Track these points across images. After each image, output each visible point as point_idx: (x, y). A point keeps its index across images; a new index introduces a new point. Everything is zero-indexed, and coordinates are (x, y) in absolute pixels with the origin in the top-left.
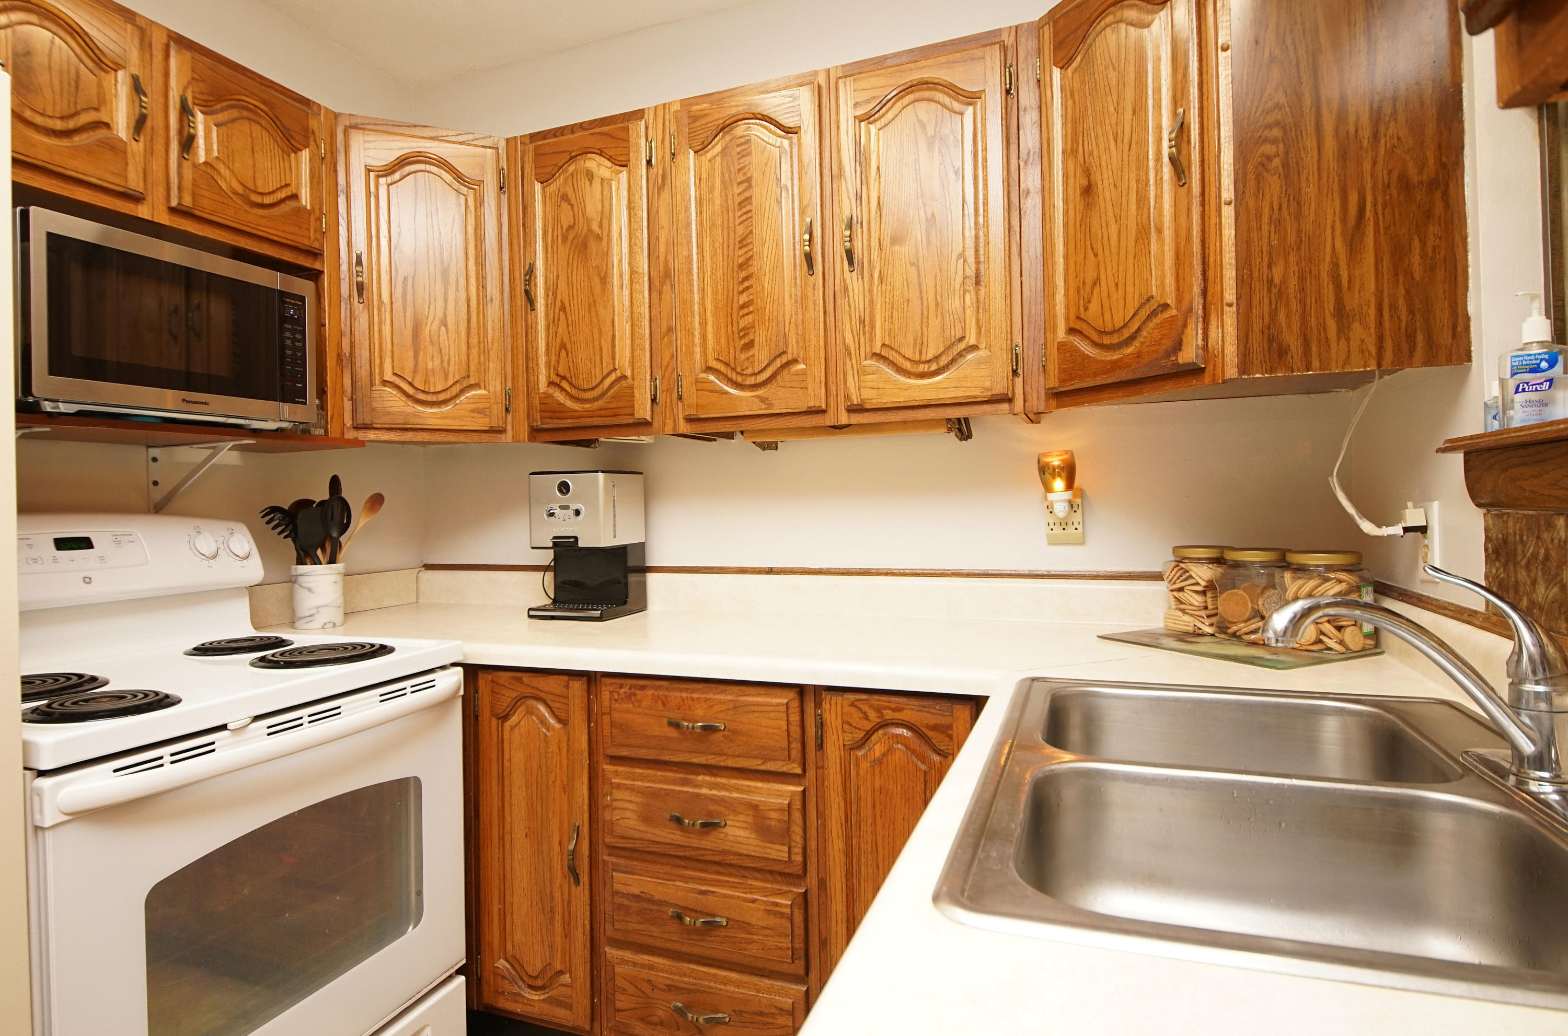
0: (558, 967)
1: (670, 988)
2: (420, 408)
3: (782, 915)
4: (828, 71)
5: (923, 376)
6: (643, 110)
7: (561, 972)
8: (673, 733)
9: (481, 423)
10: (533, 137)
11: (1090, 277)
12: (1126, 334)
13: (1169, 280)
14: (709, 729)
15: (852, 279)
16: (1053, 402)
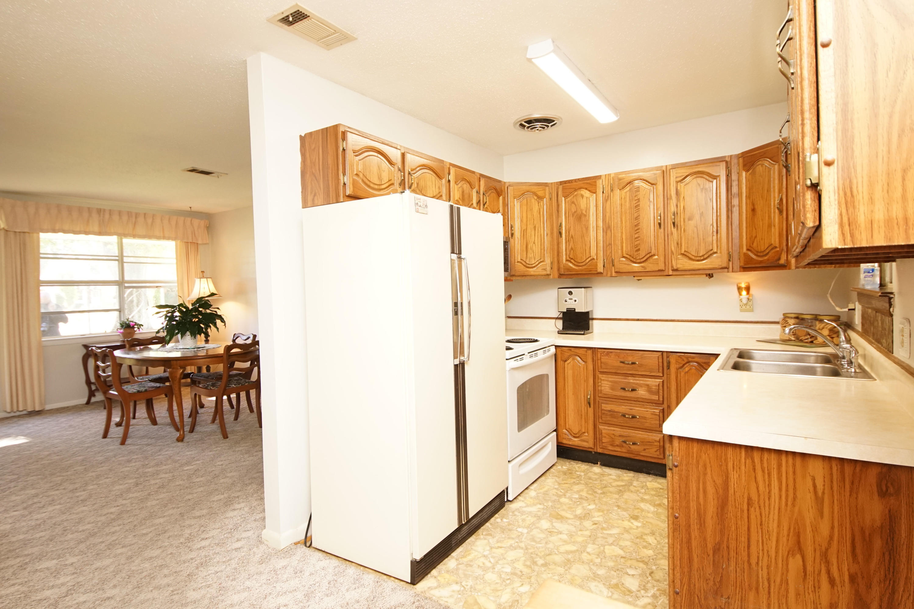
0: (583, 431)
1: (620, 436)
2: (528, 269)
3: (656, 415)
4: (666, 166)
5: (698, 261)
6: (601, 176)
7: (584, 433)
8: (622, 365)
9: (544, 273)
10: (561, 183)
11: (754, 235)
12: (765, 253)
13: (777, 240)
14: (633, 363)
15: (674, 231)
16: (742, 270)
